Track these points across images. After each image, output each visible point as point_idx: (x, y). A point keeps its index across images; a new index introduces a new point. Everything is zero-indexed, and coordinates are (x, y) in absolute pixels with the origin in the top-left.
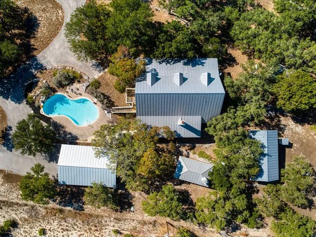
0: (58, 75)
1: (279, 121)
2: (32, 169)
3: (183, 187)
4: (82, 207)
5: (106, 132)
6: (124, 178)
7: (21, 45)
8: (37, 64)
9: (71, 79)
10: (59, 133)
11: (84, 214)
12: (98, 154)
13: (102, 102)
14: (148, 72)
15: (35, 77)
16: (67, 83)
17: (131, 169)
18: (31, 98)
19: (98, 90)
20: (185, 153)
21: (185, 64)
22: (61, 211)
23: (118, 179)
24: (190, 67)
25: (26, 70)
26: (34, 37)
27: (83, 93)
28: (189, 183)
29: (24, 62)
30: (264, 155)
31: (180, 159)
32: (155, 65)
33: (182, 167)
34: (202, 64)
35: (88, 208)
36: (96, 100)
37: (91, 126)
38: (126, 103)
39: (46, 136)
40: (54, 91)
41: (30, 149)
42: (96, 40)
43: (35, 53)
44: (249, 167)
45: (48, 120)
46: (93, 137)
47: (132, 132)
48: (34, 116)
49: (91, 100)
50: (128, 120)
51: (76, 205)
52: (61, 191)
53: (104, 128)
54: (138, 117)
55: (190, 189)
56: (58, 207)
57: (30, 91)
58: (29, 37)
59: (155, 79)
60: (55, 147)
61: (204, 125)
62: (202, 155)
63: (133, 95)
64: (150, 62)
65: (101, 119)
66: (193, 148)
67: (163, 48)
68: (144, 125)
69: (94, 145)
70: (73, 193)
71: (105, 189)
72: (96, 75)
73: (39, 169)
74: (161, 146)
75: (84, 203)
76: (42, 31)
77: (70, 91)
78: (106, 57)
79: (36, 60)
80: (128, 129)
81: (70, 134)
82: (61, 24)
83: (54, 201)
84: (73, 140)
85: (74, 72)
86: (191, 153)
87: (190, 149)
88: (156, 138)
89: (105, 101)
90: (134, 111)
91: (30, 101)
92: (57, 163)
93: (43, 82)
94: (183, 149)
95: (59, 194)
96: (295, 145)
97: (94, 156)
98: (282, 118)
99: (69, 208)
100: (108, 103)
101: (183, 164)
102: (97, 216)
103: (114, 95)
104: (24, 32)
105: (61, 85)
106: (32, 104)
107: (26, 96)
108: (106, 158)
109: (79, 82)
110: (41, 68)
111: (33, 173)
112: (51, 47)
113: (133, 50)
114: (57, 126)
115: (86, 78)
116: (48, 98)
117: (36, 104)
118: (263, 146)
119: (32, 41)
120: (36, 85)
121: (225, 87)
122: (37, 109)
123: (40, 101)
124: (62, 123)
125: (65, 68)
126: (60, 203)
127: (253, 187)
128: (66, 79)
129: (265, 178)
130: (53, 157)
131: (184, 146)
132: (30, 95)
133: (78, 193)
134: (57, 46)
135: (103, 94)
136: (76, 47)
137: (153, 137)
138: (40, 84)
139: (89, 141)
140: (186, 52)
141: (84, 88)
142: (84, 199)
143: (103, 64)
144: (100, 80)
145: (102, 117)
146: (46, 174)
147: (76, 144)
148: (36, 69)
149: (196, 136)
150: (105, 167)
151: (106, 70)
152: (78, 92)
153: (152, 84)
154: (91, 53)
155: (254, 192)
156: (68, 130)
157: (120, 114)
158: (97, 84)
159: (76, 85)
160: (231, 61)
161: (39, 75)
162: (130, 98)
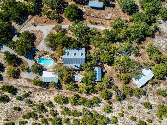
0: (42, 53)
1: (103, 65)
2: (36, 78)
3: (76, 83)
4: (48, 88)
5: (55, 68)
6: (59, 80)
7: (32, 44)
8: (36, 49)
9: (46, 53)
10: (42, 68)
11: (49, 90)
12: (53, 74)
13: (54, 60)
14: (66, 52)
15: (35, 53)
16: (44, 55)
17: (61, 77)
18: (35, 59)
19: (53, 57)
20: (77, 74)
21: (76, 50)
22: (43, 89)
23: (58, 80)
24: (78, 50)
25: (33, 51)
26: (35, 42)
27: (49, 57)
28: (78, 82)
29: (32, 49)
30: (97, 74)
31: (75, 75)
32: (68, 50)
33: (75, 77)
34: (81, 50)
35: (50, 88)
36: (52, 59)
37: (51, 67)
38: (61, 60)
39: (39, 69)
40: (41, 57)
41: (35, 72)
42: (52, 43)
43: (35, 46)
44: (92, 77)
45: (39, 65)
46: (52, 69)
47: (62, 68)
48: (36, 64)
49: (51, 59)
50: (61, 65)
51: (47, 88)
52: (43, 84)
53: (54, 67)
54: (63, 64)
55: (78, 83)
56: (42, 88)
57: (34, 57)
58: (34, 42)
59: (68, 54)
60: (41, 72)
61: (81, 66)
62: (81, 74)
63: (62, 58)
64: (67, 49)
65: (54, 65)
66: (79, 72)
67: (70, 46)
68: (65, 66)
69: (52, 71)
70: (46, 84)
71: (55, 83)
72: (53, 52)
73: (38, 77)
74: (70, 72)
75: (49, 87)
76: (37, 40)
77: (45, 57)
78: (55, 47)
79: (36, 48)
80: (61, 67)
81: (45, 68)
82: (43, 38)
83: (41, 87)
84: (46, 70)
85: (46, 52)
86: (78, 74)
87: (78, 73)
88: (68, 70)
89: (55, 60)
90: (62, 62)
91: (34, 59)
92: (42, 76)
93: (38, 54)
94: (76, 73)
95: (42, 85)
96: (108, 72)
97: (52, 74)
98: (104, 64)
99: (45, 88)
100: (56, 60)
101: (75, 76)
102: (53, 91)
103: (57, 58)
104: (32, 40)
105: (43, 55)
106: (35, 60)
107: (33, 58)
108: (55, 75)
109: (48, 54)
110: (37, 50)
111: (36, 79)
112: (40, 44)
113: (62, 47)
114: (42, 67)
115: (49, 53)
116: (39, 59)
117: (36, 60)
118: (97, 72)
119: (35, 43)
120: (36, 55)
121: (86, 56)
122: (36, 62)
123: (37, 60)
124: (43, 66)
125: (44, 50)
126: (43, 87)
127: (95, 83)
128: (44, 53)
129: (97, 80)
130: (41, 75)
131: (77, 72)
132: (34, 58)
133: (48, 84)
134: (42, 44)
135: (54, 58)
136: (47, 45)
137: (67, 69)
138: (37, 55)
139: (51, 70)
140: (76, 47)
141: (49, 56)
142: (49, 86)
143: (54, 49)
144: (54, 54)
145: (54, 64)
146: (39, 79)
147: (47, 71)
148: (36, 51)
149: (79, 69)
150: (55, 77)
151: (55, 51)
152: (47, 57)
153: (67, 56)
154: (51, 47)
155: (95, 84)
156: (45, 67)
157: (59, 63)
158: (53, 55)
159: (47, 55)
160: (90, 48)
161: (37, 52)
162: (61, 59)
